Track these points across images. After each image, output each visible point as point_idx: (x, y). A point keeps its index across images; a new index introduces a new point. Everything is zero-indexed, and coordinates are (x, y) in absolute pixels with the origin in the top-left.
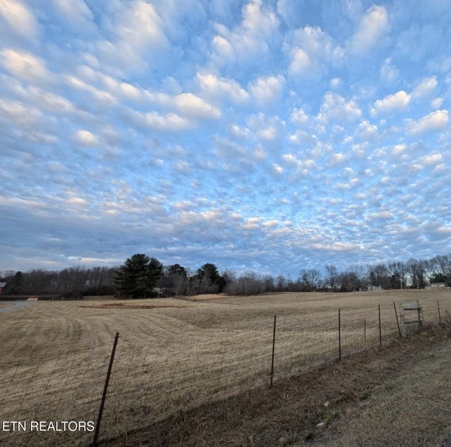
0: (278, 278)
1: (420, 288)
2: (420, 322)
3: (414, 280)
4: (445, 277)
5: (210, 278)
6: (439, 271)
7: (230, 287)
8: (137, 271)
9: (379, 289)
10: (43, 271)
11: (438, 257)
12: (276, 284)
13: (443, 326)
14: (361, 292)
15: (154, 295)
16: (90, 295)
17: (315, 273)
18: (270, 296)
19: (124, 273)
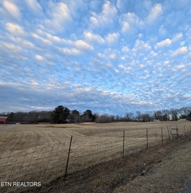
0: (116, 116)
1: (175, 121)
2: (178, 135)
3: (173, 117)
4: (186, 116)
5: (89, 115)
6: (183, 114)
7: (97, 119)
8: (59, 113)
9: (158, 121)
10: (22, 112)
11: (183, 108)
12: (115, 118)
13: (186, 136)
14: (151, 122)
15: (66, 123)
16: (41, 122)
17: (132, 114)
18: (114, 123)
19: (54, 113)
